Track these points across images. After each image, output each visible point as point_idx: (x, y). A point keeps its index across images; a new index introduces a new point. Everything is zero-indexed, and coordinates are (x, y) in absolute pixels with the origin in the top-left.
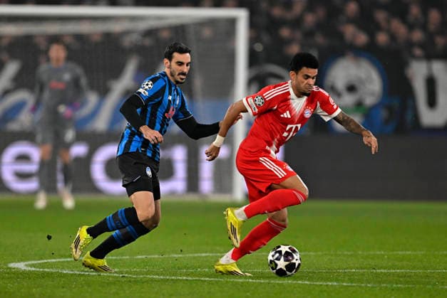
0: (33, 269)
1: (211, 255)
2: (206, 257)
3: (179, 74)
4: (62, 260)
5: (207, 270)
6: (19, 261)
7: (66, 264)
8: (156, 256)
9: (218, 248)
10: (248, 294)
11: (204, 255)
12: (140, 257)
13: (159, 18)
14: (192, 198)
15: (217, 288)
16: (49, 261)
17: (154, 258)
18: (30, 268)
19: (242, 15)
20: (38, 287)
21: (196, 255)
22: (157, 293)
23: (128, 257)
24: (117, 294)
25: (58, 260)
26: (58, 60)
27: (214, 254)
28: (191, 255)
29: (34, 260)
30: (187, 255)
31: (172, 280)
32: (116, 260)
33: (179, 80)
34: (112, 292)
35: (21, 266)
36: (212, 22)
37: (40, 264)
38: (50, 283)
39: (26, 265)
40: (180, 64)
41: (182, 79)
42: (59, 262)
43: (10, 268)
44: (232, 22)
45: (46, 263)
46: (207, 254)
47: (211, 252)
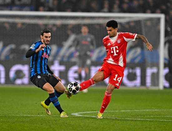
0: (81, 115)
1: (150, 110)
2: (148, 111)
3: (47, 41)
4: (92, 112)
5: (148, 116)
6: (75, 112)
7: (93, 113)
8: (129, 111)
9: (153, 108)
10: (165, 126)
11: (147, 110)
12: (122, 111)
13: (130, 17)
14: (143, 88)
15: (152, 123)
16: (87, 112)
17: (128, 112)
18: (79, 115)
19: (162, 17)
20: (83, 123)
21: (144, 110)
22: (129, 125)
23: (118, 111)
24: (114, 125)
25: (90, 112)
26: (85, 33)
27: (151, 110)
28: (142, 110)
29: (81, 112)
30: (141, 110)
31: (135, 120)
32: (113, 112)
33: (47, 43)
34: (112, 124)
35: (76, 114)
36: (151, 19)
37: (83, 114)
38: (87, 121)
39: (78, 114)
40: (46, 37)
41: (48, 43)
42: (91, 113)
43: (72, 115)
44: (159, 19)
45: (86, 113)
46: (149, 110)
47: (150, 109)
